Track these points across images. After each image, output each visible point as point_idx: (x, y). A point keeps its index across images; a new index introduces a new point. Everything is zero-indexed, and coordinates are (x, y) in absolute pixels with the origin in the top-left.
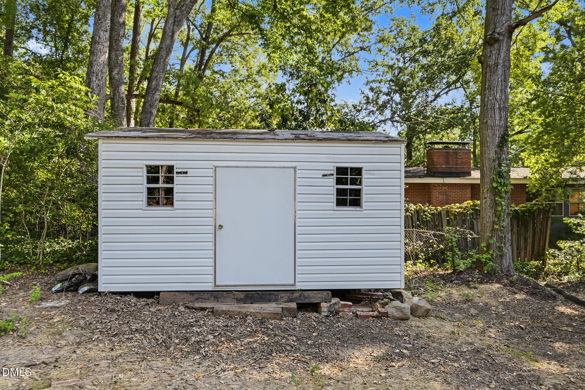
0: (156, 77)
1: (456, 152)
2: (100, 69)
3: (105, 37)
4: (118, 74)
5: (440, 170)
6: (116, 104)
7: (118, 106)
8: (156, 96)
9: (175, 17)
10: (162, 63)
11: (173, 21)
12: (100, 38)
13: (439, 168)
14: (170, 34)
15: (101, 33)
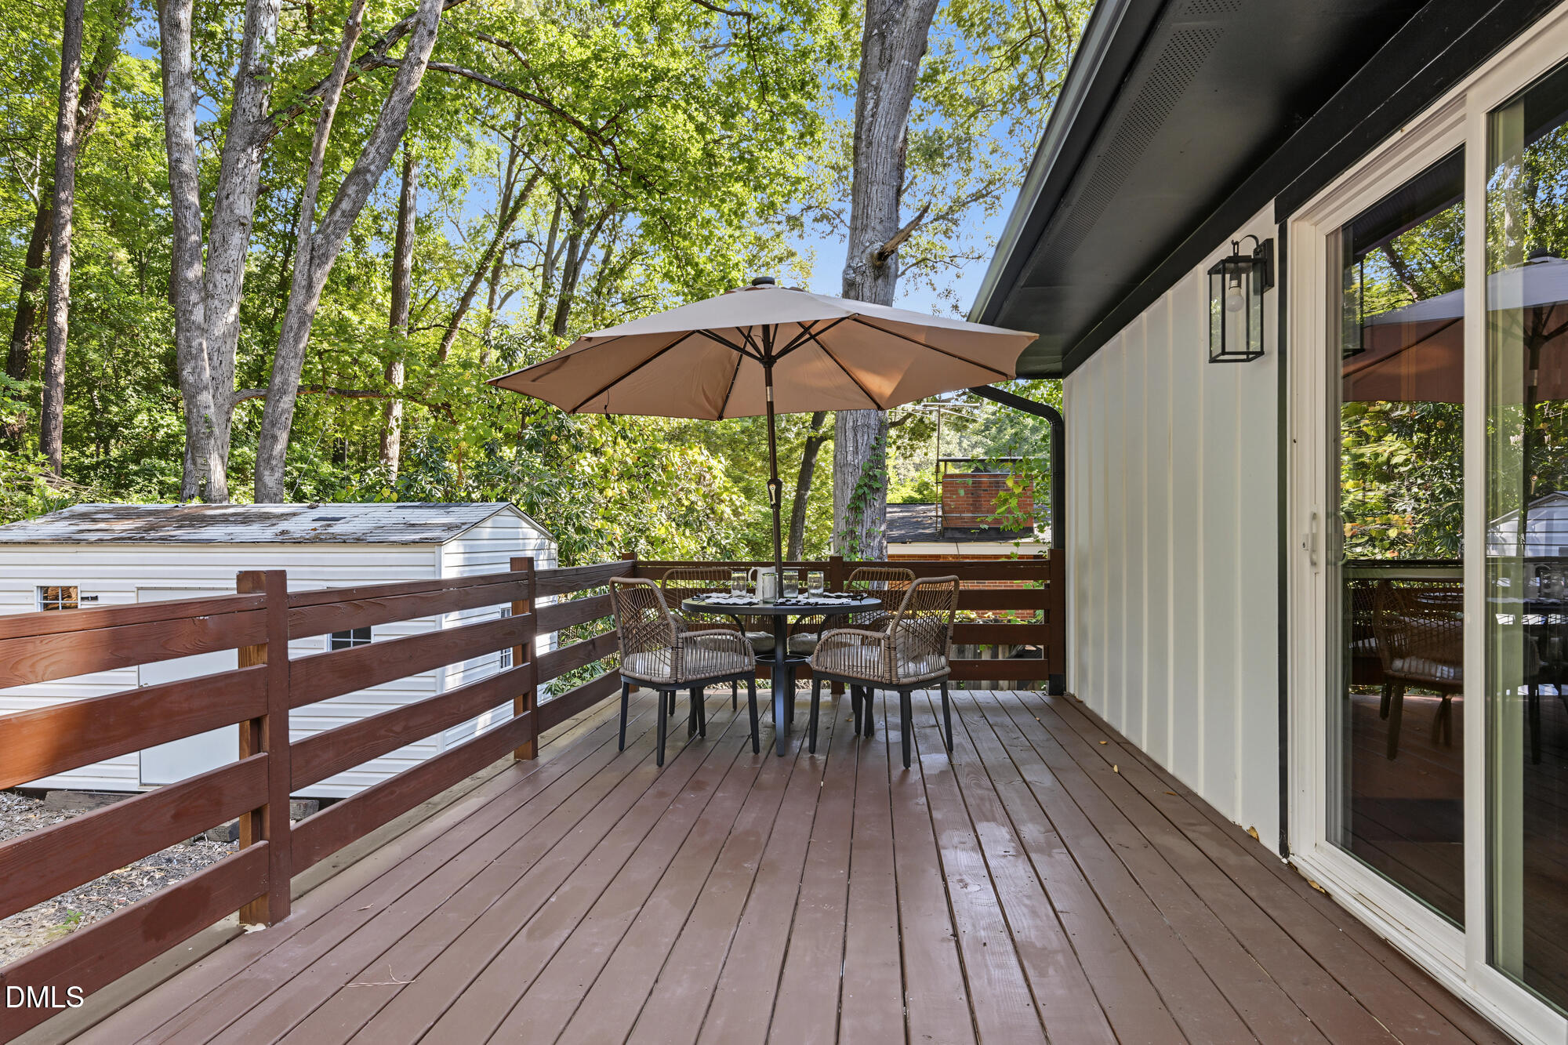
0: (282, 367)
1: (998, 483)
2: (216, 346)
3: (224, 283)
4: (192, 373)
5: (959, 525)
6: (194, 429)
7: (198, 432)
8: (282, 405)
9: (313, 249)
10: (291, 341)
11: (308, 257)
12: (215, 286)
13: (957, 518)
14: (304, 283)
15: (218, 276)
